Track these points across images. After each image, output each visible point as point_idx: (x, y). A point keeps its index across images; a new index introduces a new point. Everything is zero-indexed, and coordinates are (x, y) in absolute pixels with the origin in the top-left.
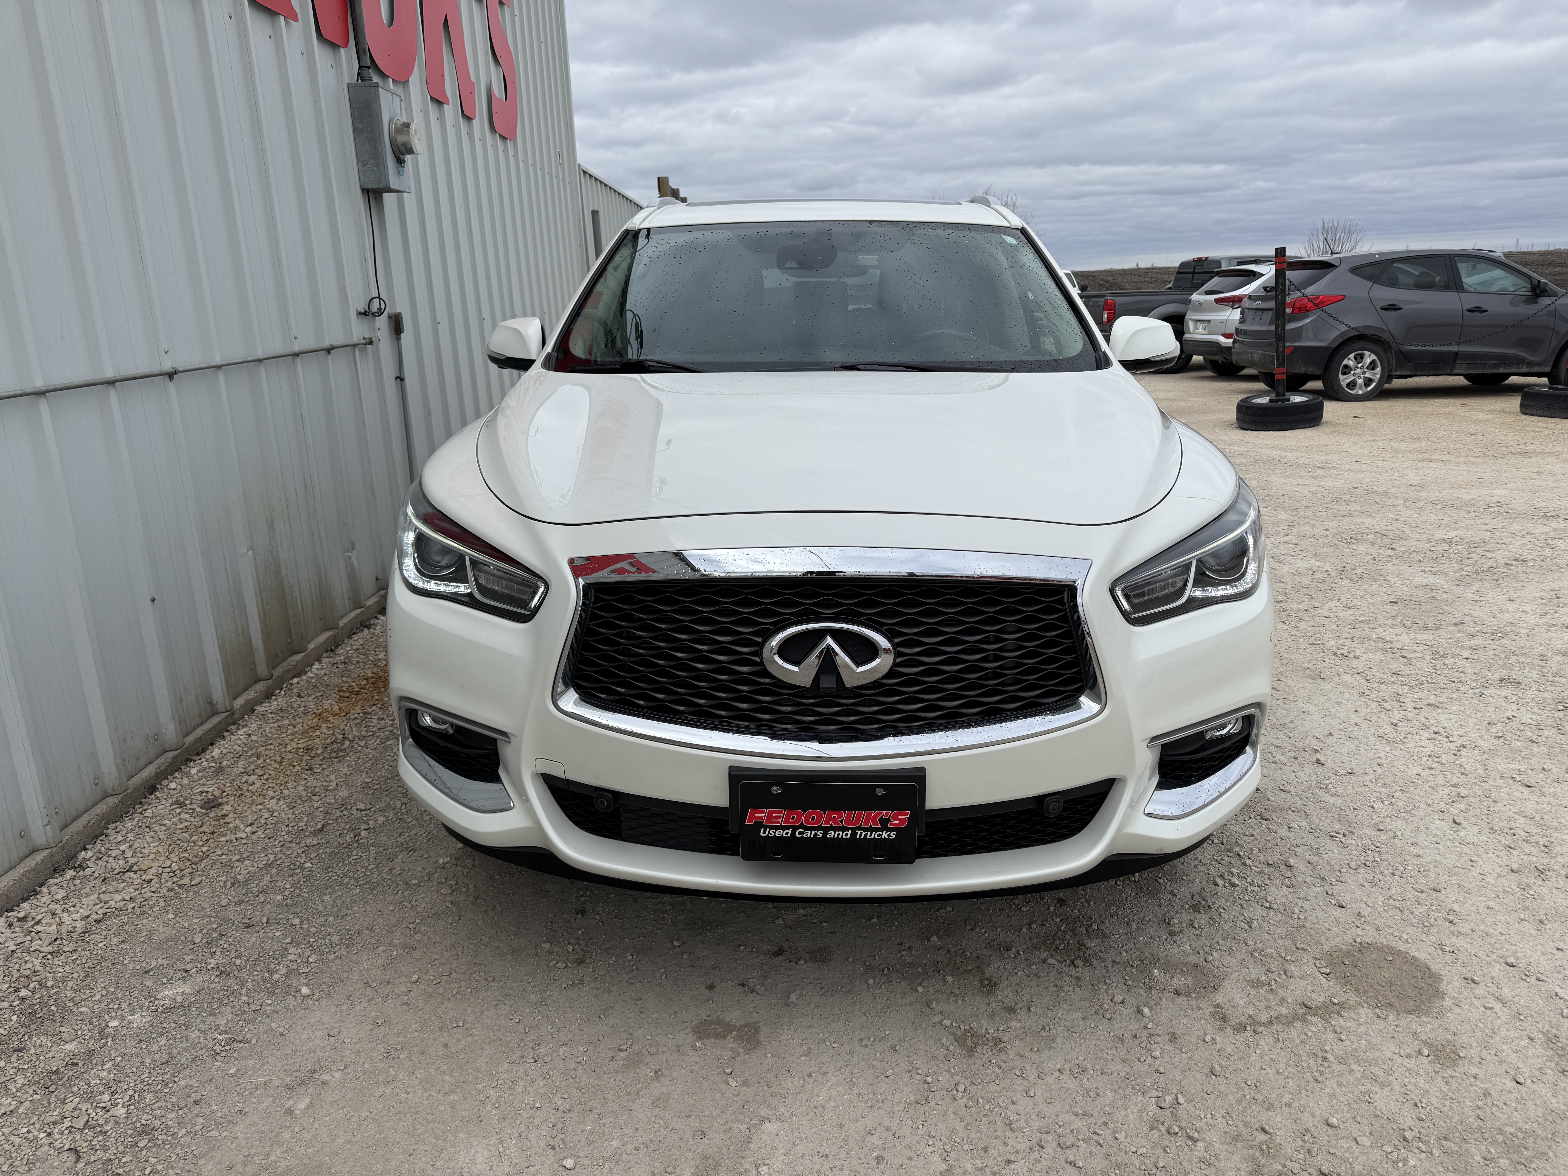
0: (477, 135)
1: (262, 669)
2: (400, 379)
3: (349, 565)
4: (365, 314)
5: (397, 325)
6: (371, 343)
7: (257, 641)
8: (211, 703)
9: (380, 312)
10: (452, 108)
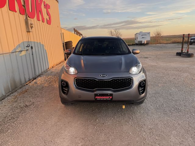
0: (45, 24)
1: (11, 90)
2: (32, 54)
3: (24, 77)
4: (27, 47)
5: (32, 48)
6: (27, 50)
7: (10, 87)
8: (2, 94)
9: (29, 46)
10: (41, 21)
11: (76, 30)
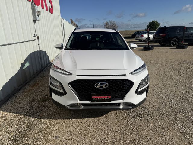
0: (48, 13)
1: (22, 83)
2: (39, 45)
4: (34, 36)
7: (21, 79)
10: (45, 9)
11: (73, 21)
